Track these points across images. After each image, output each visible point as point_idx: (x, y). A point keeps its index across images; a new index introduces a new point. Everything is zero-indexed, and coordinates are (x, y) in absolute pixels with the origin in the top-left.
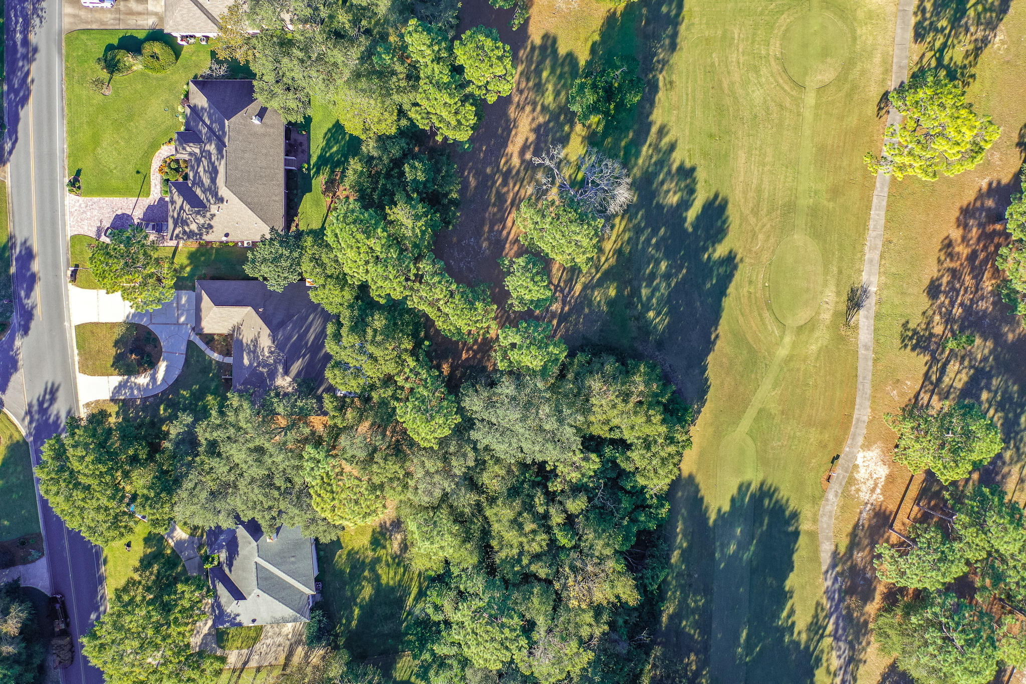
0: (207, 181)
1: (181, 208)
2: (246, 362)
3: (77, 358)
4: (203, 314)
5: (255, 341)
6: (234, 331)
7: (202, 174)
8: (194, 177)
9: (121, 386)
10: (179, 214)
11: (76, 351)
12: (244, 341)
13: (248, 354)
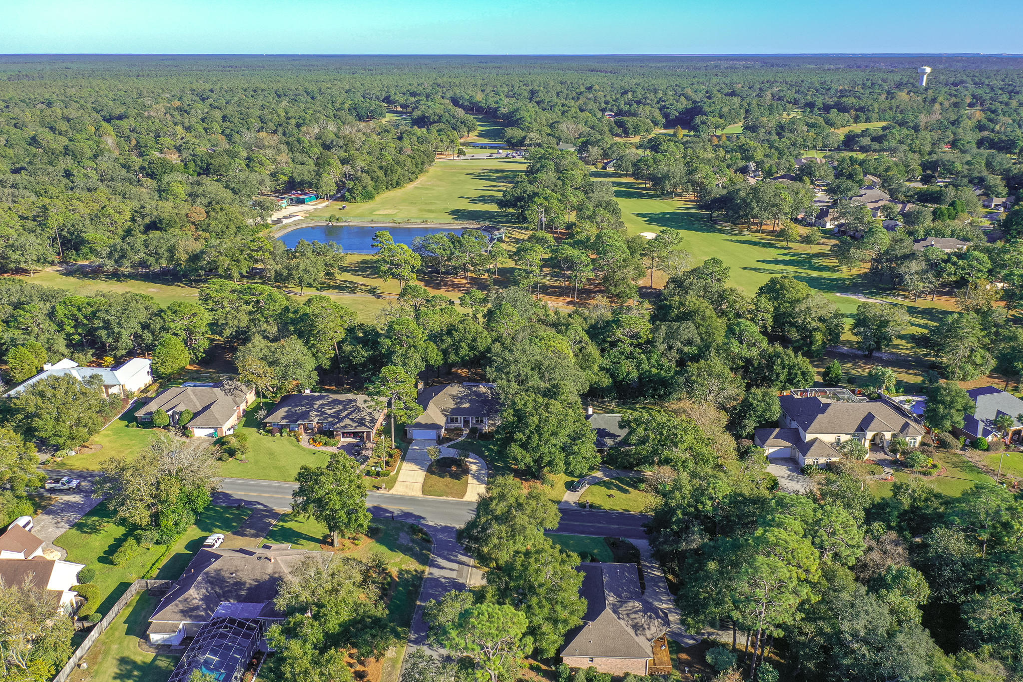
0: (339, 407)
1: (352, 420)
2: (467, 405)
3: (450, 498)
4: (430, 422)
5: (455, 397)
6: (445, 415)
7: (332, 411)
8: (332, 417)
9: (477, 477)
10: (356, 422)
11: (445, 498)
12: (453, 407)
13: (462, 403)
